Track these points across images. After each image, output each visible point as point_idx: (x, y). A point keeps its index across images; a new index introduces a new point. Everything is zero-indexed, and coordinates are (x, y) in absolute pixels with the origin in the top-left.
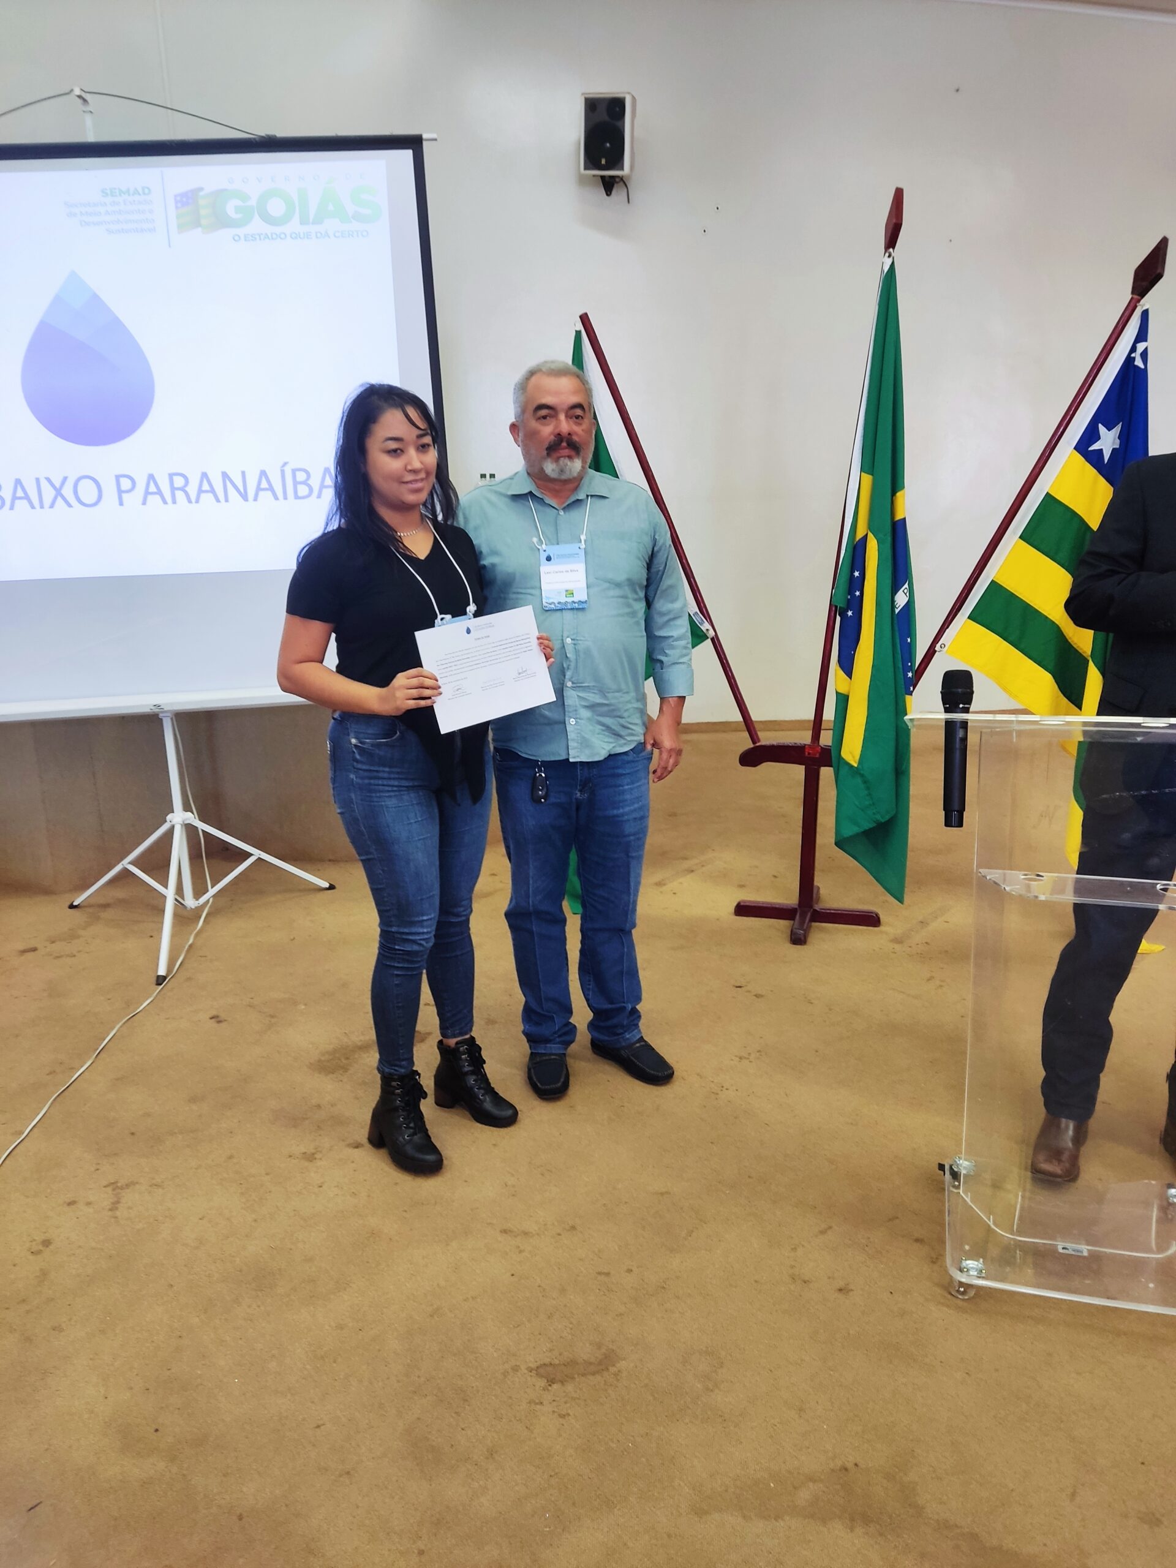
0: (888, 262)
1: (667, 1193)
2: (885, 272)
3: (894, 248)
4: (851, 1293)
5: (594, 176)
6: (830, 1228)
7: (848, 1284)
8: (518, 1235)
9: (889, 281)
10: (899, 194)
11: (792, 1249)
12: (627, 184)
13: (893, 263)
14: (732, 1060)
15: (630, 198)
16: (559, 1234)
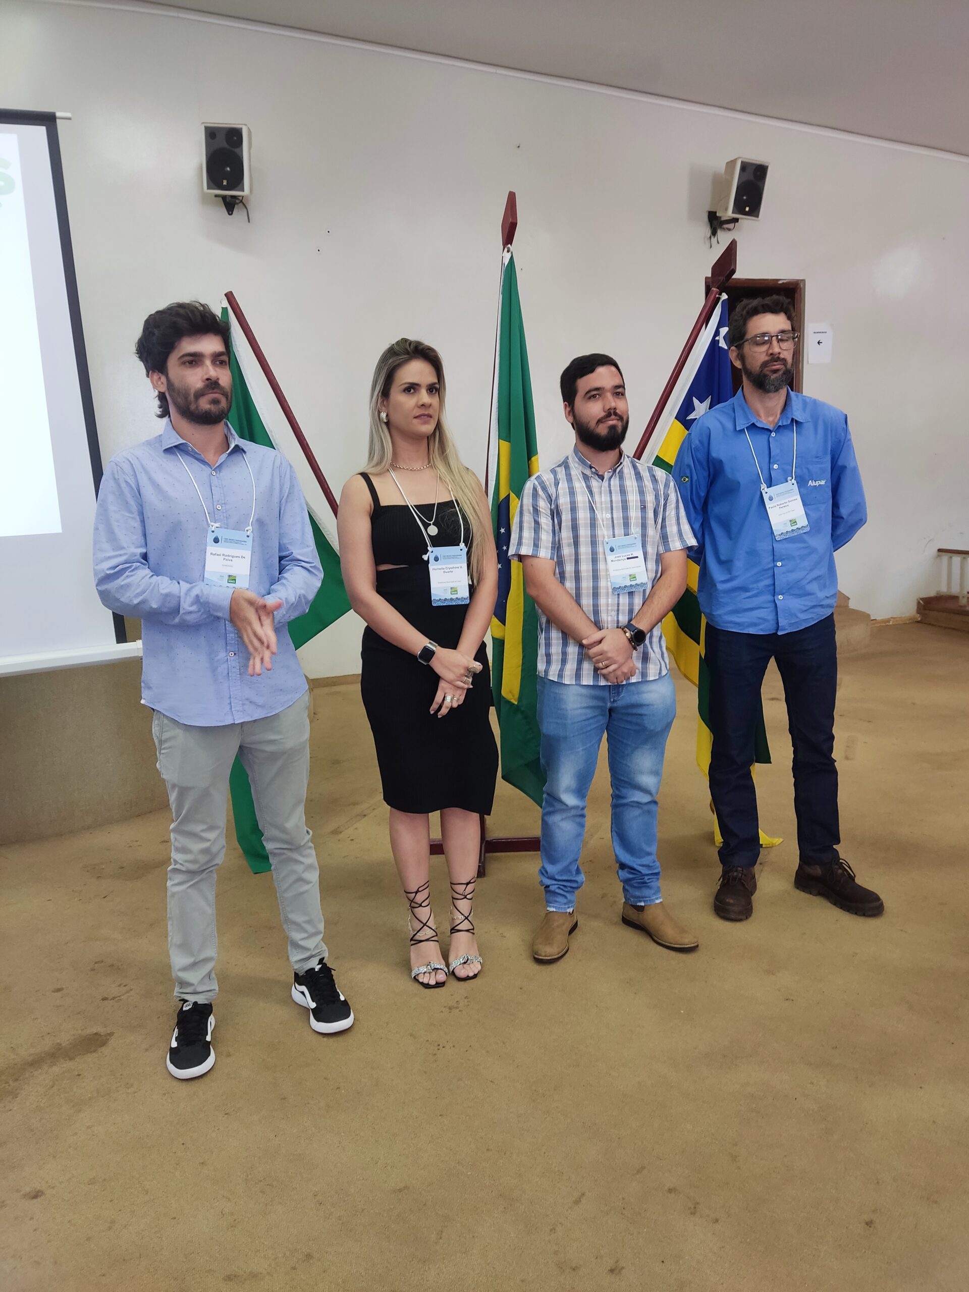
0: (508, 256)
1: (406, 1187)
2: (506, 265)
3: (511, 245)
4: (623, 1272)
5: (216, 196)
6: (583, 1194)
7: (617, 1262)
8: (245, 1280)
9: (510, 273)
10: (512, 198)
11: (551, 1230)
12: (247, 206)
13: (512, 257)
14: (442, 1012)
15: (250, 218)
16: (294, 1268)
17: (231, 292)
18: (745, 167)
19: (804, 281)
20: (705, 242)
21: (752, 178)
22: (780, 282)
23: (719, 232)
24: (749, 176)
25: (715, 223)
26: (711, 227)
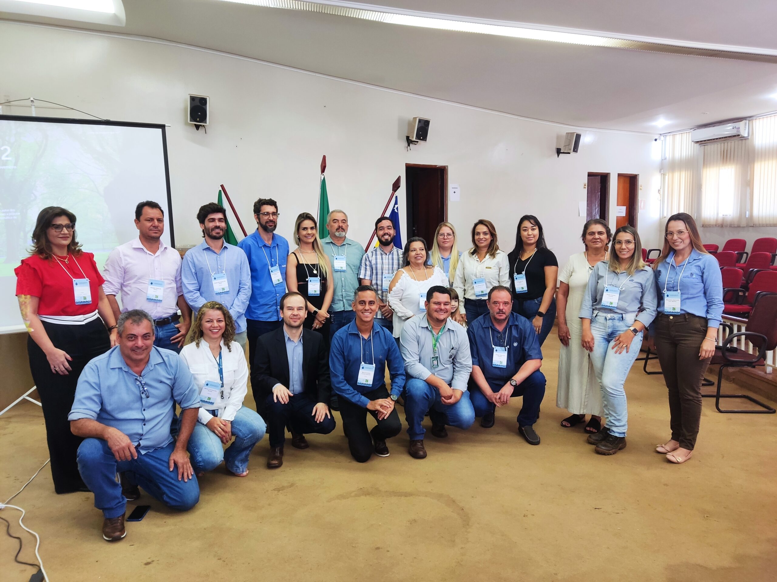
0: (323, 177)
2: (322, 180)
3: (324, 172)
5: (193, 124)
9: (323, 183)
10: (324, 157)
12: (206, 128)
15: (206, 132)
17: (223, 185)
18: (420, 121)
19: (447, 166)
20: (405, 149)
21: (423, 125)
22: (438, 166)
23: (411, 145)
24: (422, 124)
25: (409, 141)
26: (408, 142)
